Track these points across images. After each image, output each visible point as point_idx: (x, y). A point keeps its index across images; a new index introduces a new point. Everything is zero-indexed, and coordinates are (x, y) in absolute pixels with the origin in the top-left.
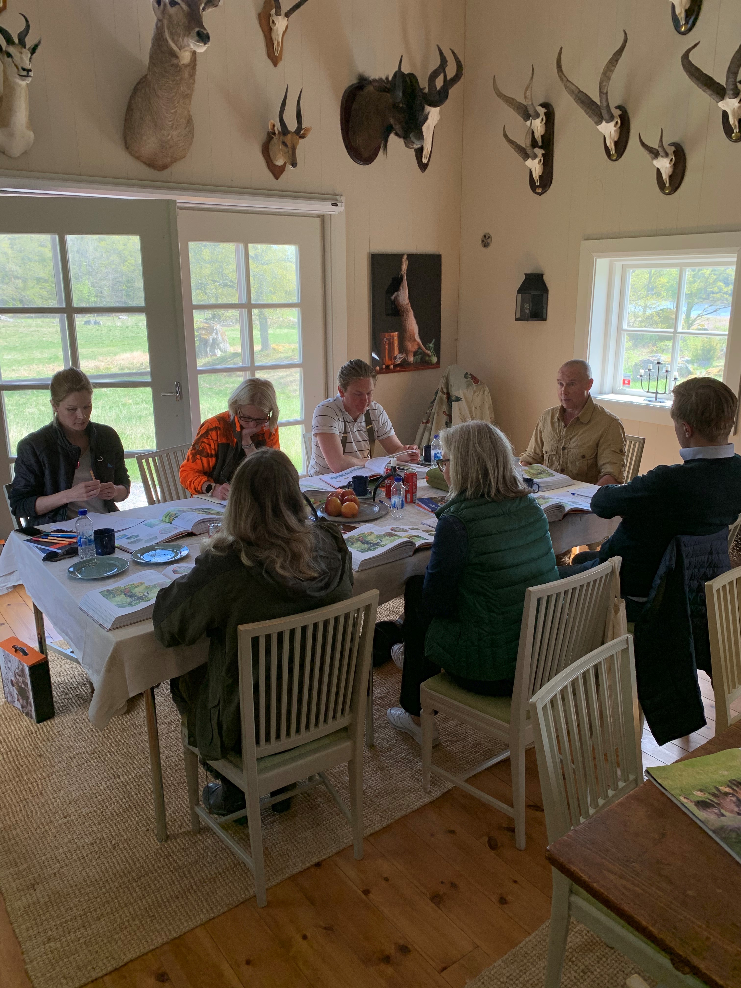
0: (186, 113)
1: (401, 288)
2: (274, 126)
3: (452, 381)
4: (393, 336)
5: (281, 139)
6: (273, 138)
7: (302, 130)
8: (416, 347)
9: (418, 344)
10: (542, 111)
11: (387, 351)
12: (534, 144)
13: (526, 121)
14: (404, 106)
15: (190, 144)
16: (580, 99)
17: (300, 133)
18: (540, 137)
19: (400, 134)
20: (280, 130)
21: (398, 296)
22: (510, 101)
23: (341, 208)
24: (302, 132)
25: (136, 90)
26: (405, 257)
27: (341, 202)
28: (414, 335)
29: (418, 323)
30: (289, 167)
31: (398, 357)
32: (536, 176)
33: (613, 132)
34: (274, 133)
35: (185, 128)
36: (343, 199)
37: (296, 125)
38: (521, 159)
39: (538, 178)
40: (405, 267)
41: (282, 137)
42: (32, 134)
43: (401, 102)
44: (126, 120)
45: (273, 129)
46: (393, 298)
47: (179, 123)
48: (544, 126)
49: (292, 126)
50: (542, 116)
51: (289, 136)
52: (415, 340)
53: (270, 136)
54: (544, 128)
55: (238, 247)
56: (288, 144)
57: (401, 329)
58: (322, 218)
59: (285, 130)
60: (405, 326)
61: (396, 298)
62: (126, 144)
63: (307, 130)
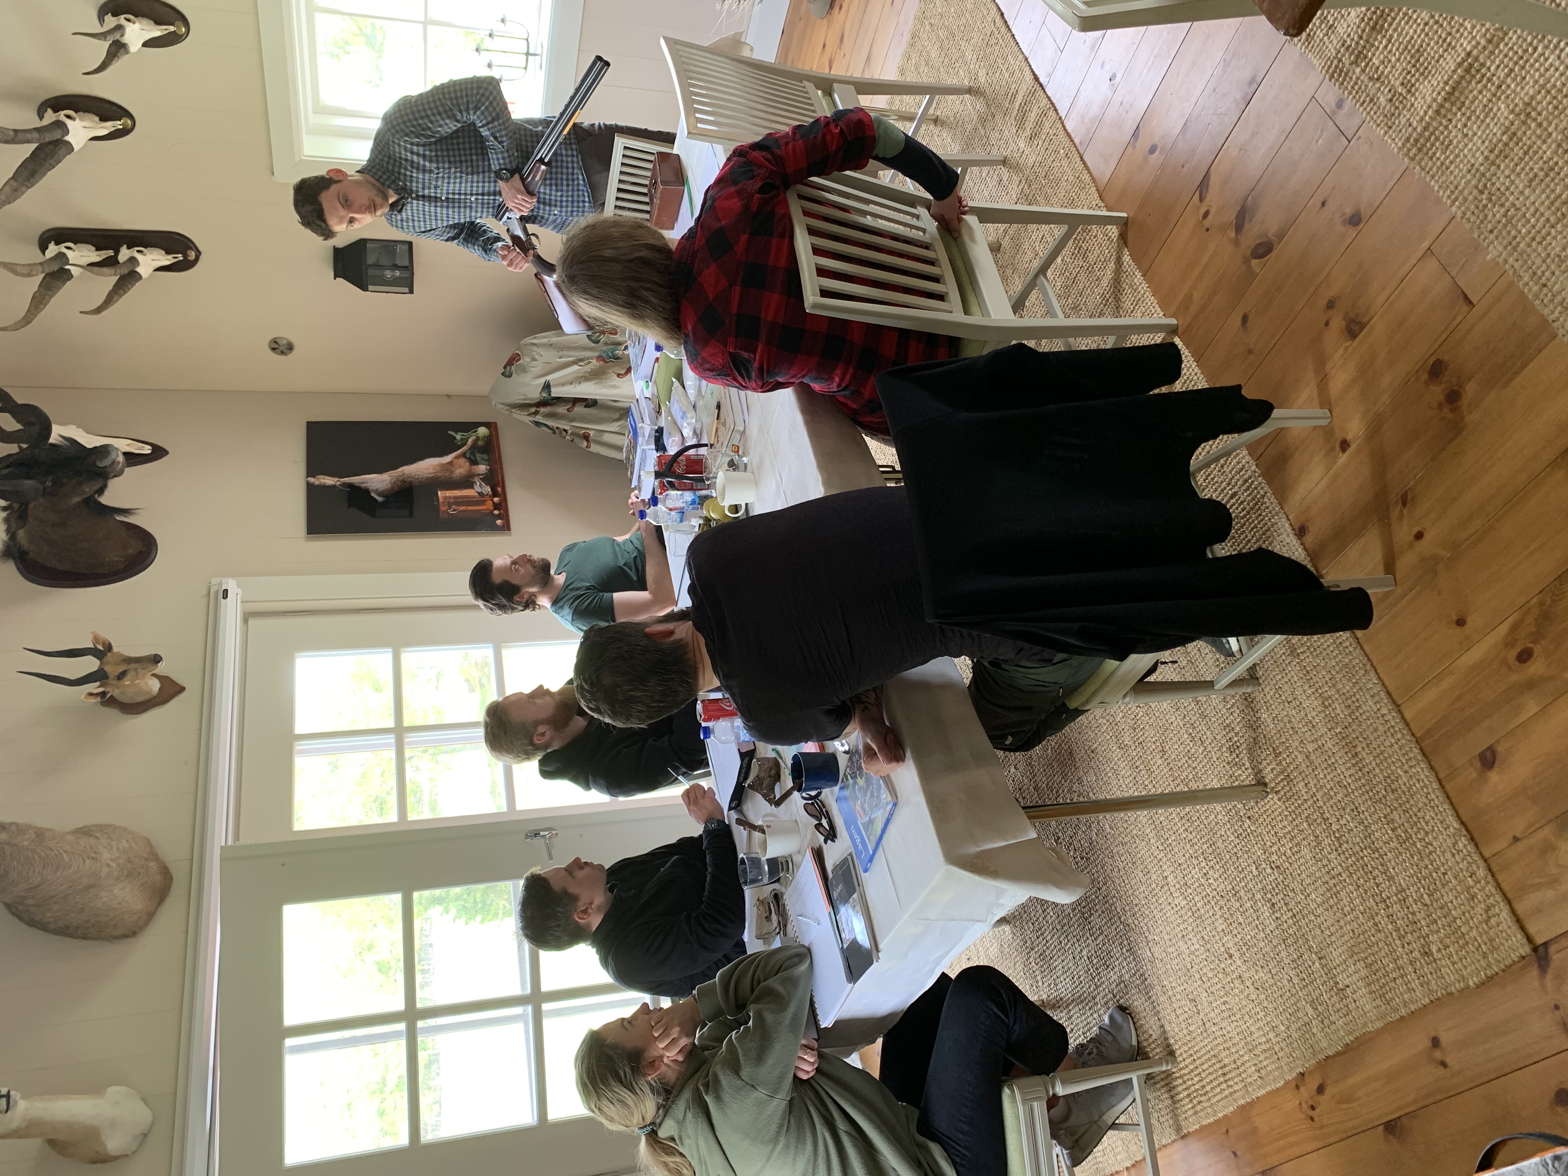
0: (70, 838)
1: (364, 485)
2: (91, 694)
3: (516, 398)
4: (445, 498)
5: (113, 682)
6: (111, 696)
7: (96, 649)
8: (463, 461)
9: (457, 457)
10: (53, 249)
11: (470, 508)
12: (110, 262)
13: (72, 276)
14: (50, 478)
15: (125, 829)
16: (28, 179)
17: (101, 651)
18: (98, 253)
19: (99, 486)
20: (98, 683)
21: (376, 491)
22: (39, 301)
23: (231, 585)
24: (100, 647)
25: (32, 923)
26: (311, 480)
27: (220, 584)
28: (442, 465)
29: (422, 458)
30: (161, 669)
31: (479, 490)
32: (167, 260)
33: (85, 124)
34: (103, 694)
35: (97, 838)
36: (215, 581)
37: (90, 658)
38: (138, 284)
39: (170, 257)
40: (329, 481)
41: (110, 681)
42: (112, 1090)
43: (43, 483)
44: (85, 937)
45: (97, 695)
46: (380, 499)
47: (88, 847)
48: (79, 245)
49: (90, 664)
50: (62, 248)
51: (107, 668)
52: (451, 463)
53: (107, 700)
54: (83, 245)
55: (301, 752)
56: (121, 670)
57: (434, 484)
58: (247, 617)
59: (98, 676)
60: (427, 479)
61: (380, 494)
62: (126, 936)
63: (96, 639)
